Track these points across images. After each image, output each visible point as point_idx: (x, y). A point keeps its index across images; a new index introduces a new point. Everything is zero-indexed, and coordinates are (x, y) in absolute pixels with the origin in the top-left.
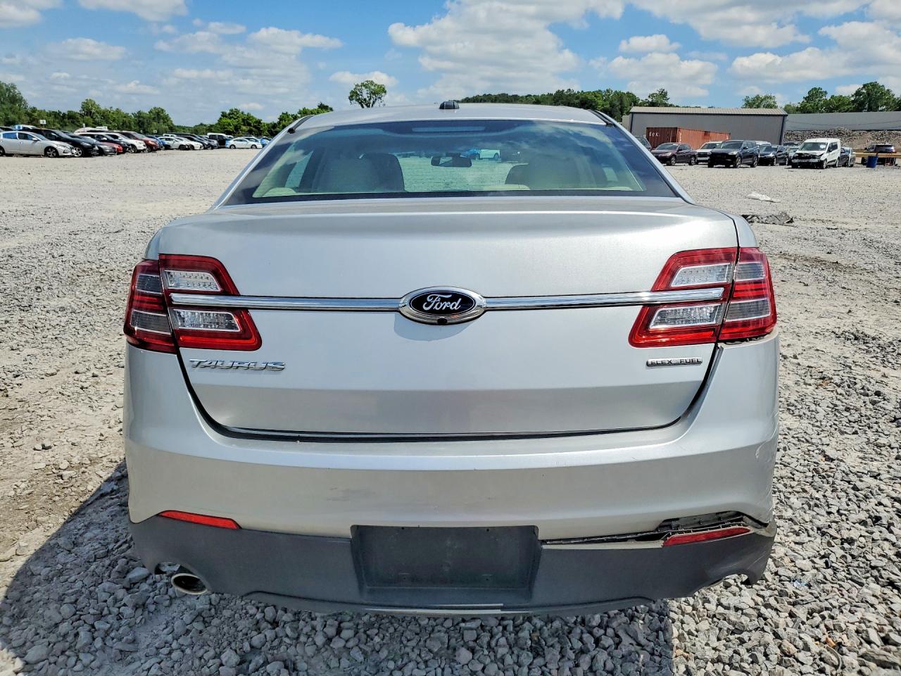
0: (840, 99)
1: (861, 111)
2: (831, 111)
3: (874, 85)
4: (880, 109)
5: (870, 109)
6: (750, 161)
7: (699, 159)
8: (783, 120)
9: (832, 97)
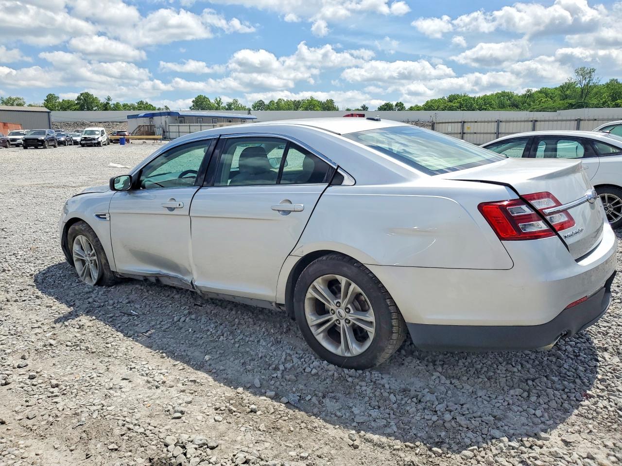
0: (69, 102)
1: (83, 110)
2: (65, 109)
3: (87, 94)
4: (94, 109)
5: (88, 109)
6: (53, 143)
7: (11, 143)
8: (49, 115)
9: (63, 100)
